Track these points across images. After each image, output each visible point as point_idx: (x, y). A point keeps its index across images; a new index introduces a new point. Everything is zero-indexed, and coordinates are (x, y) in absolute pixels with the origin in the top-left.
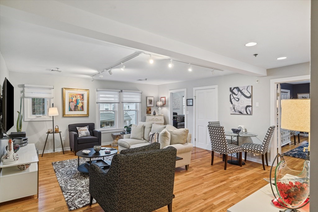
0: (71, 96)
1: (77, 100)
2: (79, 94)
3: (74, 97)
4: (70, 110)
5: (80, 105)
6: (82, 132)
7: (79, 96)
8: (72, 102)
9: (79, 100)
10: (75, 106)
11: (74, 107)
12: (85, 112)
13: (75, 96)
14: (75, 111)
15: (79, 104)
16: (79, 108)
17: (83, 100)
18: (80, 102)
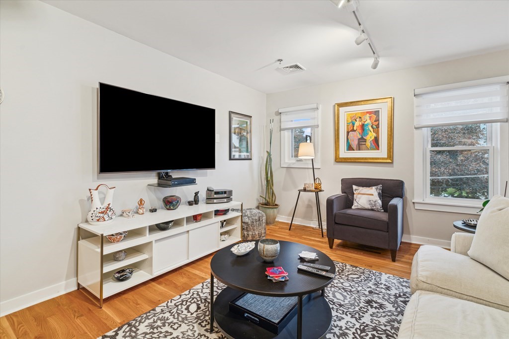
0: (351, 118)
1: (363, 127)
2: (367, 112)
3: (358, 120)
4: (350, 148)
5: (370, 136)
6: (360, 198)
7: (368, 115)
8: (353, 130)
9: (367, 125)
10: (359, 139)
11: (356, 142)
12: (383, 153)
13: (360, 118)
14: (359, 150)
15: (368, 134)
16: (368, 144)
17: (379, 124)
18: (372, 130)
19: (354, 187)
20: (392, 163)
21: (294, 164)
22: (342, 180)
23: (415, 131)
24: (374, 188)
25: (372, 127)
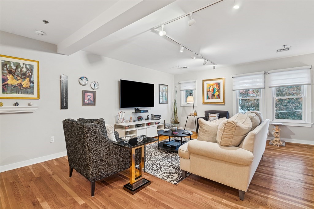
0: (209, 86)
1: (213, 90)
2: (215, 84)
4: (209, 98)
5: (216, 93)
7: (215, 85)
8: (210, 91)
9: (215, 89)
11: (211, 96)
12: (221, 100)
13: (212, 86)
14: (212, 99)
15: (215, 93)
16: (216, 96)
17: (219, 89)
18: (217, 91)
19: (209, 114)
20: (225, 104)
21: (186, 105)
22: (205, 111)
23: (233, 92)
24: (216, 114)
25: (217, 90)
